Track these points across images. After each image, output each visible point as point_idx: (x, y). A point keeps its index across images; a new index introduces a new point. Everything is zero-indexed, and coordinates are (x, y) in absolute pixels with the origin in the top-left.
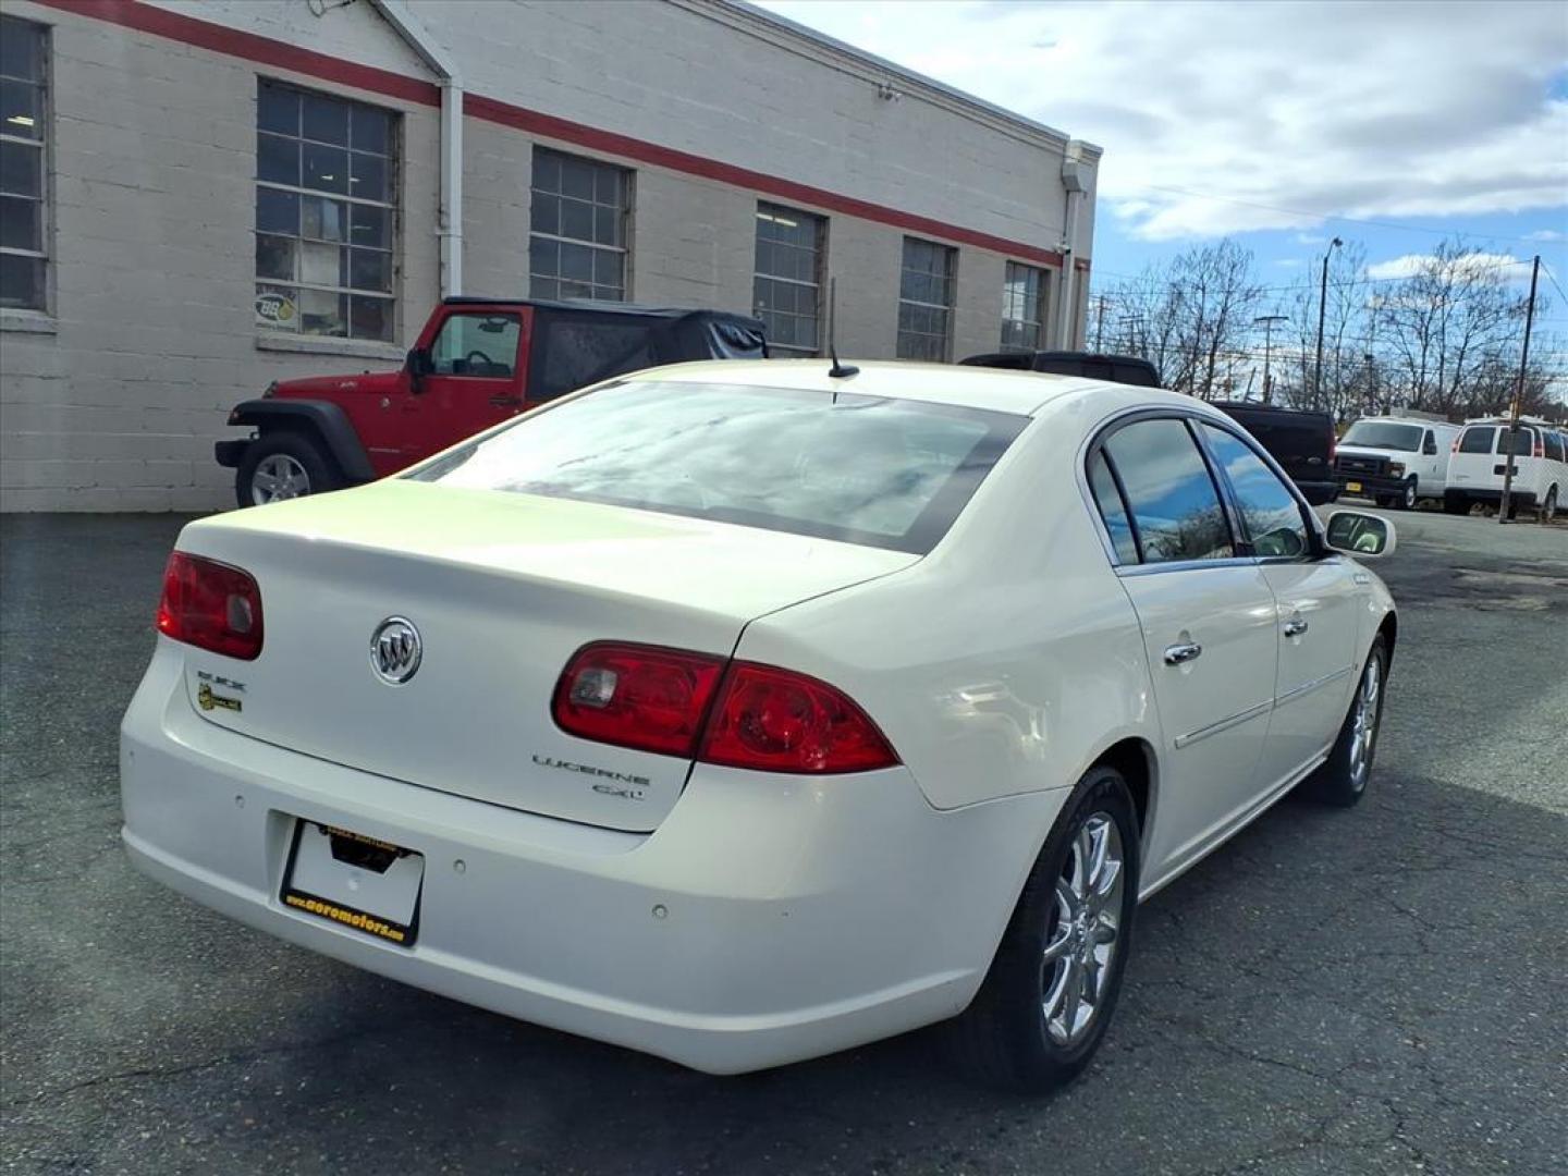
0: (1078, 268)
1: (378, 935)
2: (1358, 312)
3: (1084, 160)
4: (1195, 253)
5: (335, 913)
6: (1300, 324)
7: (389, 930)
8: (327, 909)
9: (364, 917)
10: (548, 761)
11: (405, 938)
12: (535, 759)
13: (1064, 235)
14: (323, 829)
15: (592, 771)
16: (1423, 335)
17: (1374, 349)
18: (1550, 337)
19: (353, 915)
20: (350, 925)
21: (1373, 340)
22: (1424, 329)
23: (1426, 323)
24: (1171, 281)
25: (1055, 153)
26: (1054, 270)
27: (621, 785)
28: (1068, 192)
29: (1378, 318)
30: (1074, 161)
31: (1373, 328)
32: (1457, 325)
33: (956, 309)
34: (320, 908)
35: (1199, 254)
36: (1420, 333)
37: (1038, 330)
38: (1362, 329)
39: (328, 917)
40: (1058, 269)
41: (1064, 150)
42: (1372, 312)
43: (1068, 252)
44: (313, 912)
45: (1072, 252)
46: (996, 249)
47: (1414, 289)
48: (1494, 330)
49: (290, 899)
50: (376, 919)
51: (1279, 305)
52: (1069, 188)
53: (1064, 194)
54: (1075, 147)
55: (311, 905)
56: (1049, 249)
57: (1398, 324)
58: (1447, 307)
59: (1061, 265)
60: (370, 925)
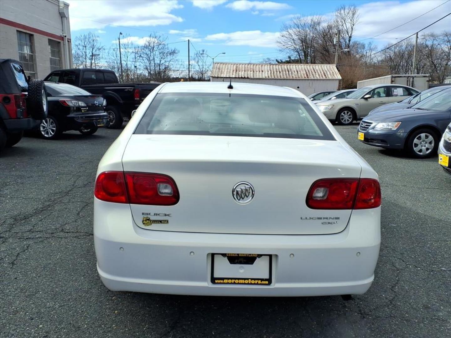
0: (68, 41)
1: (257, 284)
2: (131, 54)
3: (65, 7)
4: (81, 36)
5: (237, 281)
6: (115, 57)
7: (261, 282)
8: (233, 281)
9: (250, 280)
10: (306, 218)
11: (268, 282)
12: (301, 218)
13: (63, 31)
14: (224, 255)
15: (321, 218)
16: (149, 60)
17: (137, 64)
18: (180, 61)
19: (245, 280)
20: (245, 284)
21: (136, 62)
22: (149, 59)
23: (149, 57)
24: (75, 44)
25: (57, 5)
26: (62, 42)
27: (330, 221)
28: (62, 17)
29: (137, 55)
30: (62, 8)
31: (136, 58)
32: (157, 57)
33: (36, 54)
34: (230, 281)
35: (83, 36)
36: (148, 60)
37: (59, 61)
38: (133, 59)
39: (235, 283)
40: (63, 41)
41: (59, 4)
42: (135, 54)
43: (66, 36)
44: (228, 283)
45: (67, 36)
46: (44, 35)
47: (145, 47)
48: (166, 59)
49: (216, 281)
50: (255, 279)
51: (109, 52)
52: (62, 16)
53: (61, 18)
54: (61, 3)
55: (226, 281)
56: (59, 35)
57: (142, 57)
58: (154, 52)
59: (63, 40)
60: (253, 282)
